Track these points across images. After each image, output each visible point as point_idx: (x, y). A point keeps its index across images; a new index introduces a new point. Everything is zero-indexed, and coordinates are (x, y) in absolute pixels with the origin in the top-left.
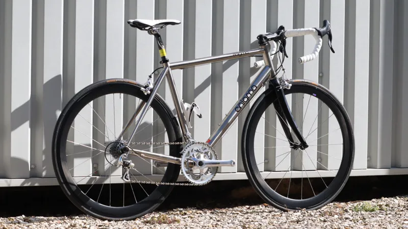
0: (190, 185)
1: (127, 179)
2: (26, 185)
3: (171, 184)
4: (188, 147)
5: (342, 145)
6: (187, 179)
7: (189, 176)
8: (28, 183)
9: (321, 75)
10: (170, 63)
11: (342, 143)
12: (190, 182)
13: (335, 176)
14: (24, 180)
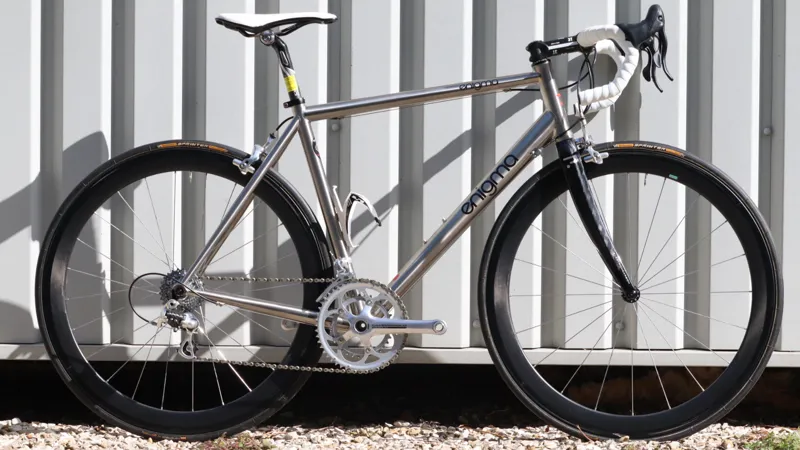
0: (338, 371)
1: (188, 354)
2: (19, 358)
3: (304, 368)
4: (335, 288)
5: (751, 294)
6: (330, 358)
7: (335, 351)
8: (25, 354)
9: (766, 131)
10: (307, 108)
11: (751, 289)
12: (339, 365)
13: (727, 365)
14: (15, 347)
